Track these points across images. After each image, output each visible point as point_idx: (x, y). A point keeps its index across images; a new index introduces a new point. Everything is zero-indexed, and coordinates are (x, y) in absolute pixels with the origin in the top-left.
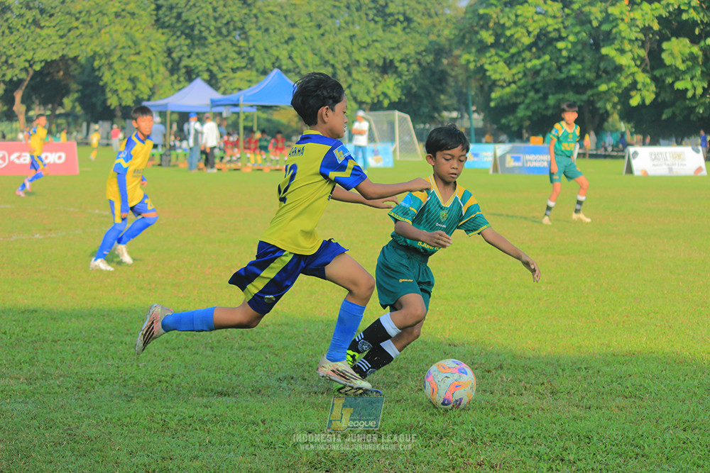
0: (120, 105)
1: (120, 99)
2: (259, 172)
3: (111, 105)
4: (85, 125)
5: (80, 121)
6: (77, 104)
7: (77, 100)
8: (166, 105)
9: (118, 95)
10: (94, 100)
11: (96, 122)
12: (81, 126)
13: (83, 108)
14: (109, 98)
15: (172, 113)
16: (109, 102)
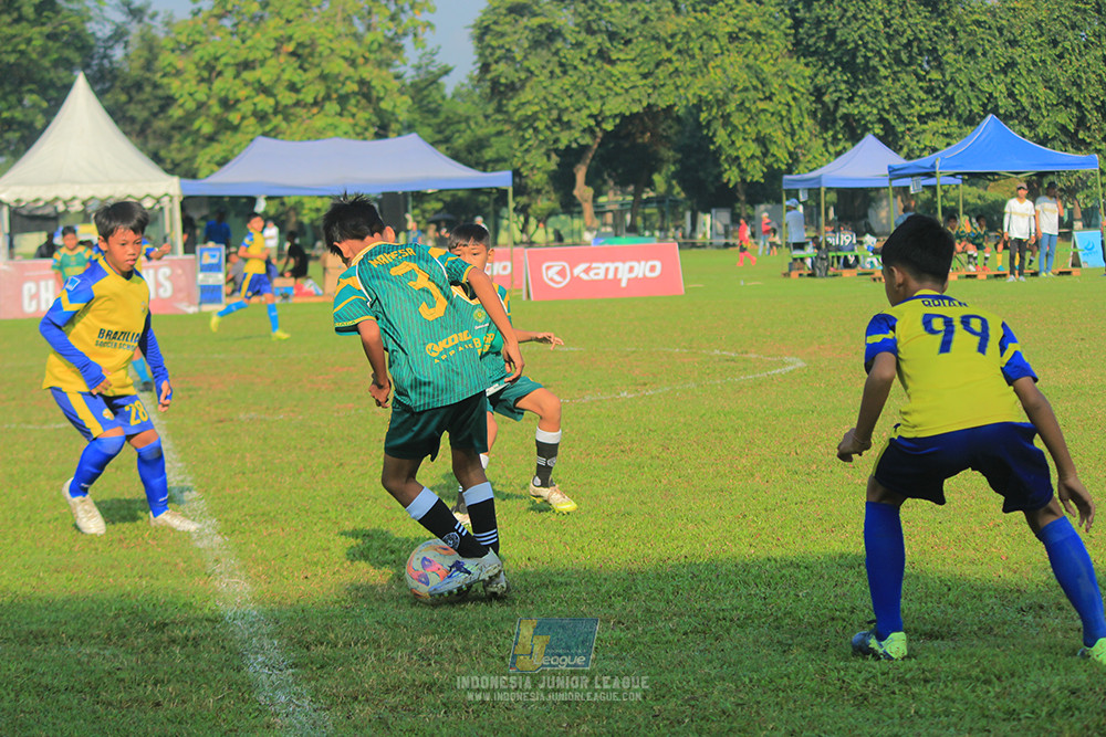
0: (743, 181)
1: (742, 171)
2: (969, 280)
3: (729, 180)
4: (688, 215)
5: (681, 210)
6: (674, 182)
7: (675, 175)
8: (818, 179)
9: (739, 165)
10: (701, 174)
11: (707, 210)
12: (683, 217)
13: (684, 189)
14: (726, 170)
15: (829, 189)
16: (725, 177)
